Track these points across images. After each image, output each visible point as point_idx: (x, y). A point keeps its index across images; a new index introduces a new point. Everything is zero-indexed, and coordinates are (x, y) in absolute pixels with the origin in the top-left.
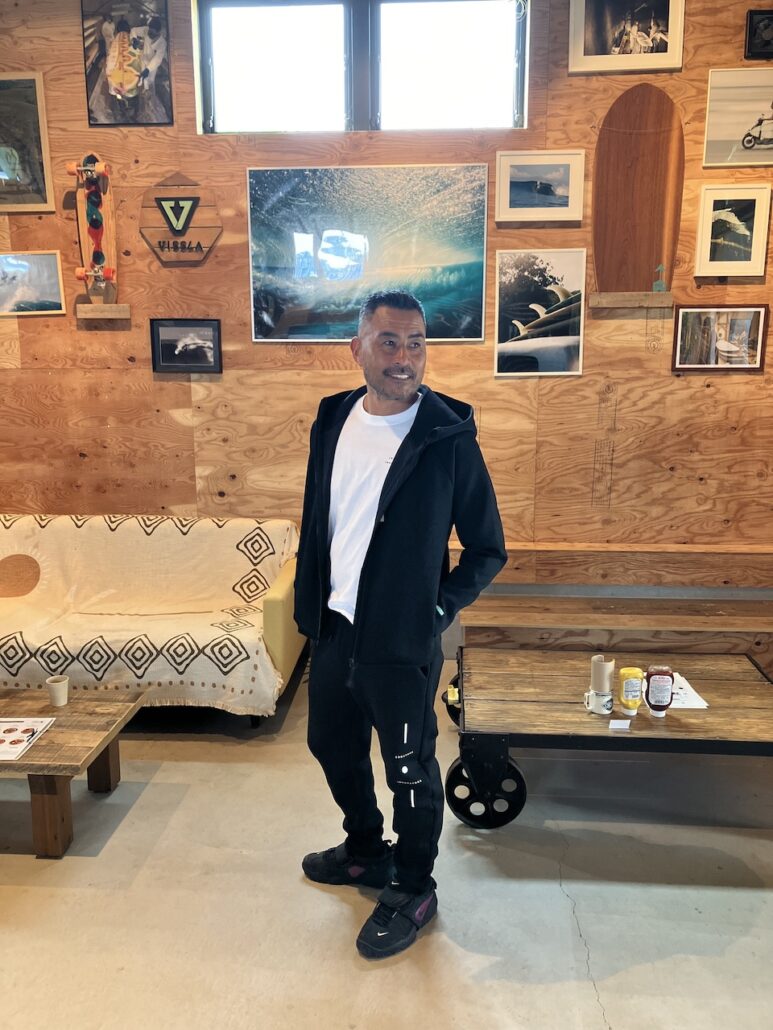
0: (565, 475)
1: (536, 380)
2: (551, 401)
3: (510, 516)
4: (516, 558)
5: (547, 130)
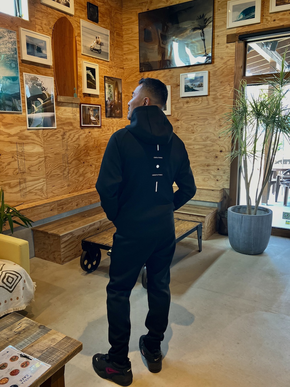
0: (55, 169)
1: (42, 131)
2: (47, 139)
3: (38, 190)
4: (51, 206)
5: (36, 24)
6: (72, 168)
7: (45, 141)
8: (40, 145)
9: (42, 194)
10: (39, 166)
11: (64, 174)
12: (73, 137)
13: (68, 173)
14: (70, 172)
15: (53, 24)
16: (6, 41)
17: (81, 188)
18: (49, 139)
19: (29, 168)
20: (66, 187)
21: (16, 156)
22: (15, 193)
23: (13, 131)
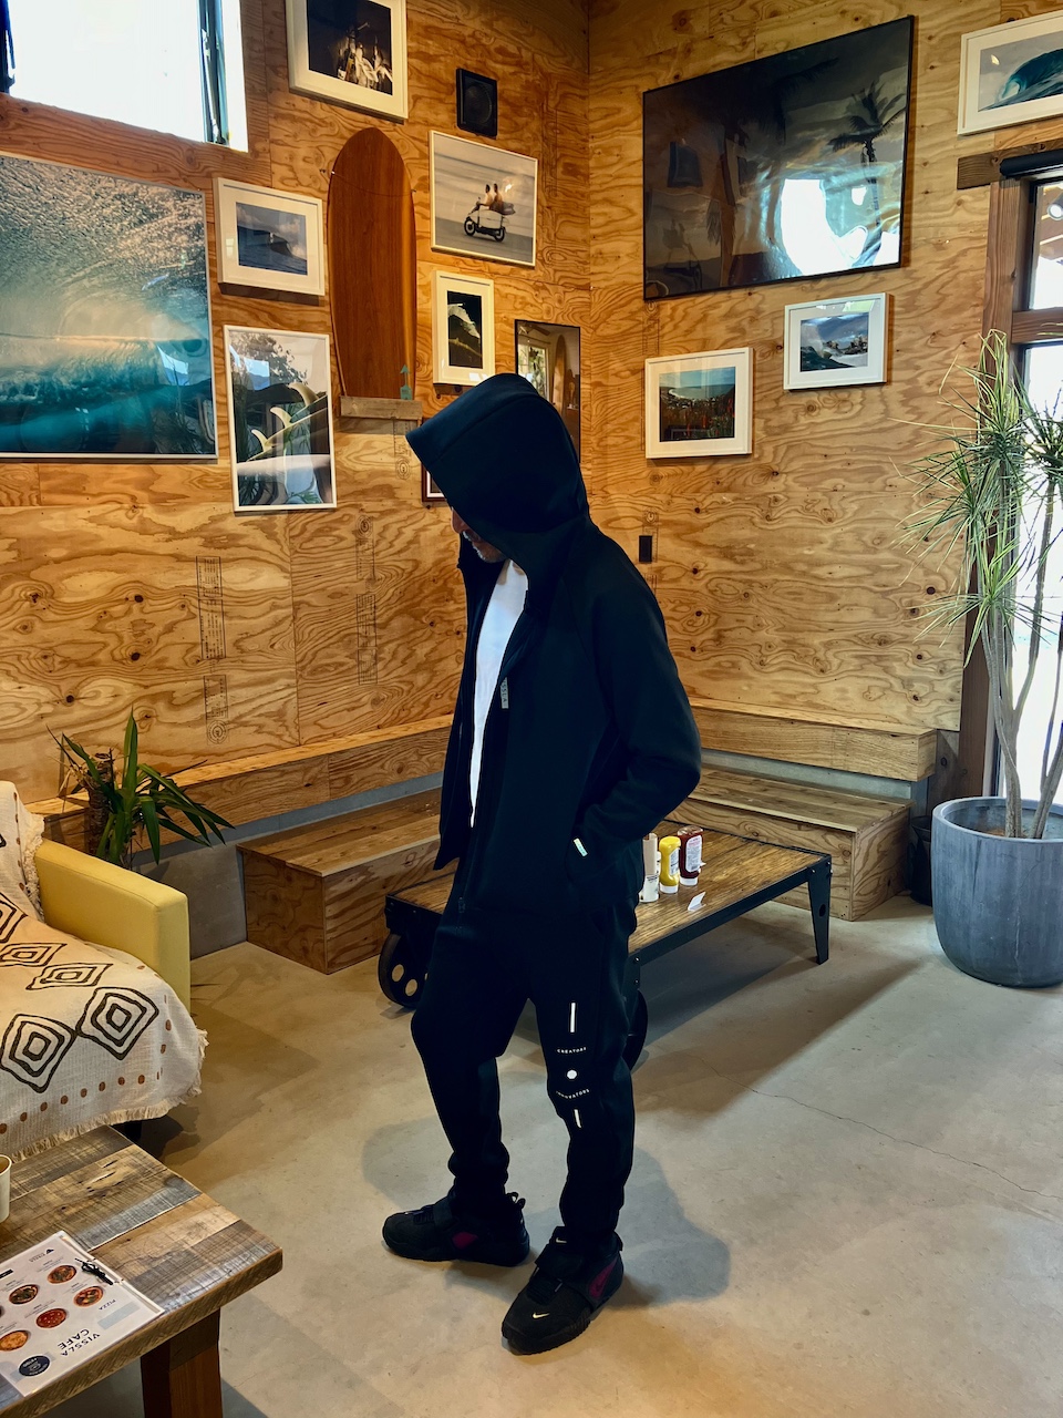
0: (328, 647)
1: (284, 516)
2: (305, 546)
3: (268, 715)
4: (306, 770)
5: (272, 162)
6: (388, 643)
7: (297, 552)
8: (278, 565)
9: (281, 731)
10: (274, 636)
11: (360, 663)
12: (397, 537)
13: (376, 659)
14: (381, 656)
15: (331, 155)
16: (170, 226)
17: (422, 712)
18: (310, 545)
19: (236, 644)
20: (368, 708)
21: (195, 602)
22: (188, 724)
23: (185, 520)
